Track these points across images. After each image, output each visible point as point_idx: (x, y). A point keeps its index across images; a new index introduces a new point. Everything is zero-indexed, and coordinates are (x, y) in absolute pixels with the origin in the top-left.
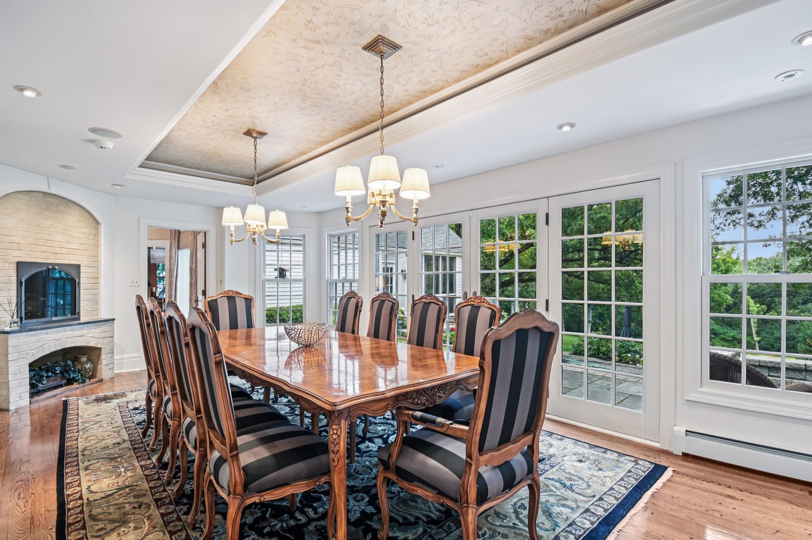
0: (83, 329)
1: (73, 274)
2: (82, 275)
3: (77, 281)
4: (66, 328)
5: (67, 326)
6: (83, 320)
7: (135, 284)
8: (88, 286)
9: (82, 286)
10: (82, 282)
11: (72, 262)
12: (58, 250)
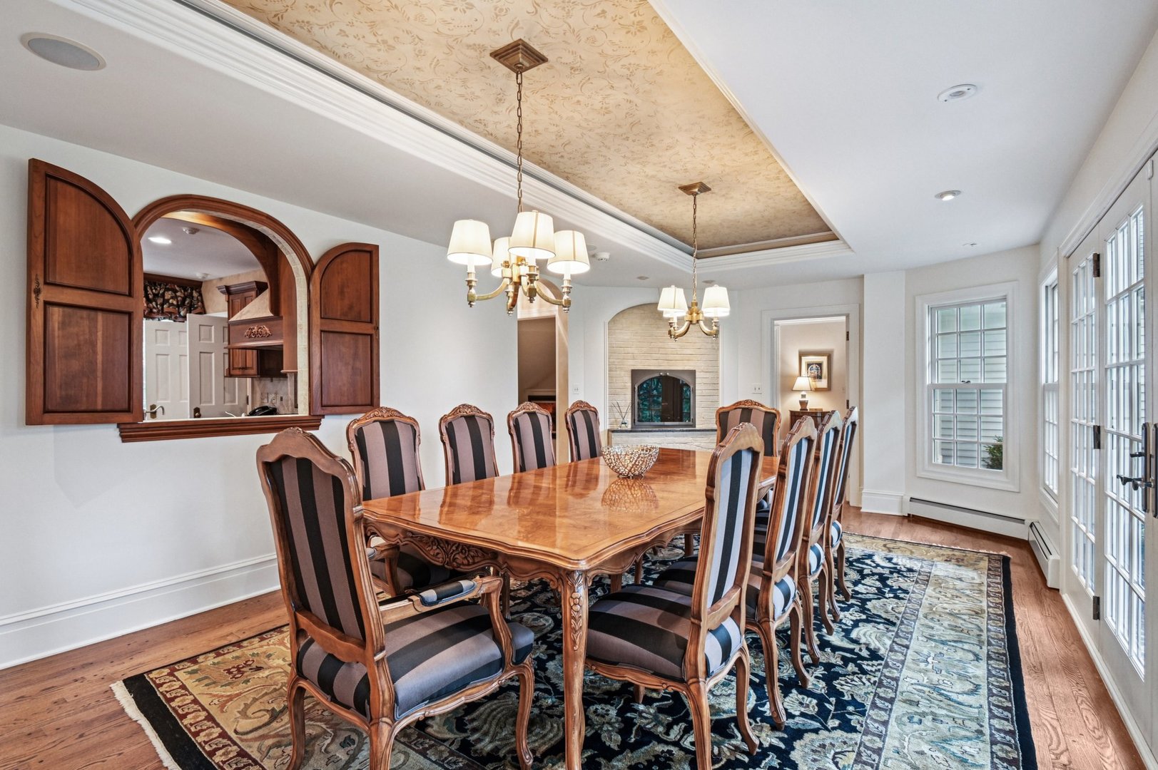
0: (686, 436)
1: (686, 379)
2: (698, 381)
3: (691, 387)
4: (667, 433)
5: (669, 431)
6: (698, 427)
7: (757, 391)
8: (705, 393)
9: (698, 392)
10: (697, 387)
11: (686, 368)
12: (671, 357)
